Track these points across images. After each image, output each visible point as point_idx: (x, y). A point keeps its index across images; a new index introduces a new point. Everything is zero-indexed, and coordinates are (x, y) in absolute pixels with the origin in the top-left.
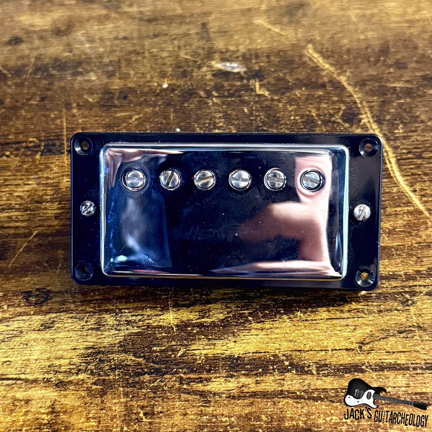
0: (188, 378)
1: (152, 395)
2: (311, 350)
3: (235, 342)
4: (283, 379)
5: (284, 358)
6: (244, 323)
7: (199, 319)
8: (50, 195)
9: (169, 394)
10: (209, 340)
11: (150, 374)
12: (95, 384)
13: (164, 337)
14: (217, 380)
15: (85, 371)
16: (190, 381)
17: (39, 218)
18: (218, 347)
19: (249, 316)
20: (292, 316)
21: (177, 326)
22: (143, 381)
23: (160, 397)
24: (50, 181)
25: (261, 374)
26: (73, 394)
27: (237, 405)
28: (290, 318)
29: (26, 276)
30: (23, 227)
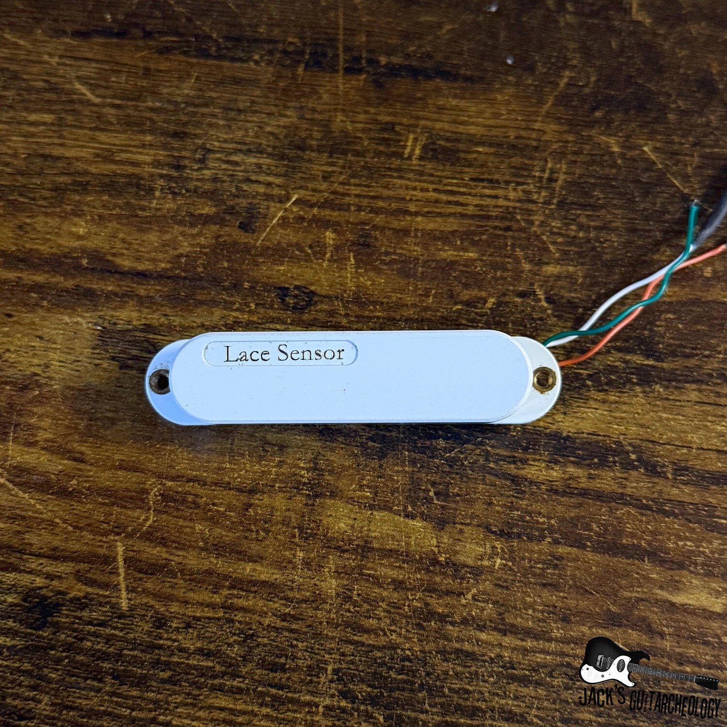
0: (497, 454)
1: (447, 469)
2: (668, 444)
3: (565, 414)
4: (626, 479)
5: (630, 448)
6: (580, 388)
8: (317, 140)
9: (470, 472)
11: (446, 438)
12: (372, 439)
14: (536, 463)
16: (499, 458)
17: (300, 175)
19: (588, 379)
20: (648, 389)
22: (436, 448)
23: (457, 474)
24: (316, 116)
25: (597, 466)
26: (342, 448)
27: (560, 503)
28: (644, 392)
29: (282, 264)
30: (278, 186)
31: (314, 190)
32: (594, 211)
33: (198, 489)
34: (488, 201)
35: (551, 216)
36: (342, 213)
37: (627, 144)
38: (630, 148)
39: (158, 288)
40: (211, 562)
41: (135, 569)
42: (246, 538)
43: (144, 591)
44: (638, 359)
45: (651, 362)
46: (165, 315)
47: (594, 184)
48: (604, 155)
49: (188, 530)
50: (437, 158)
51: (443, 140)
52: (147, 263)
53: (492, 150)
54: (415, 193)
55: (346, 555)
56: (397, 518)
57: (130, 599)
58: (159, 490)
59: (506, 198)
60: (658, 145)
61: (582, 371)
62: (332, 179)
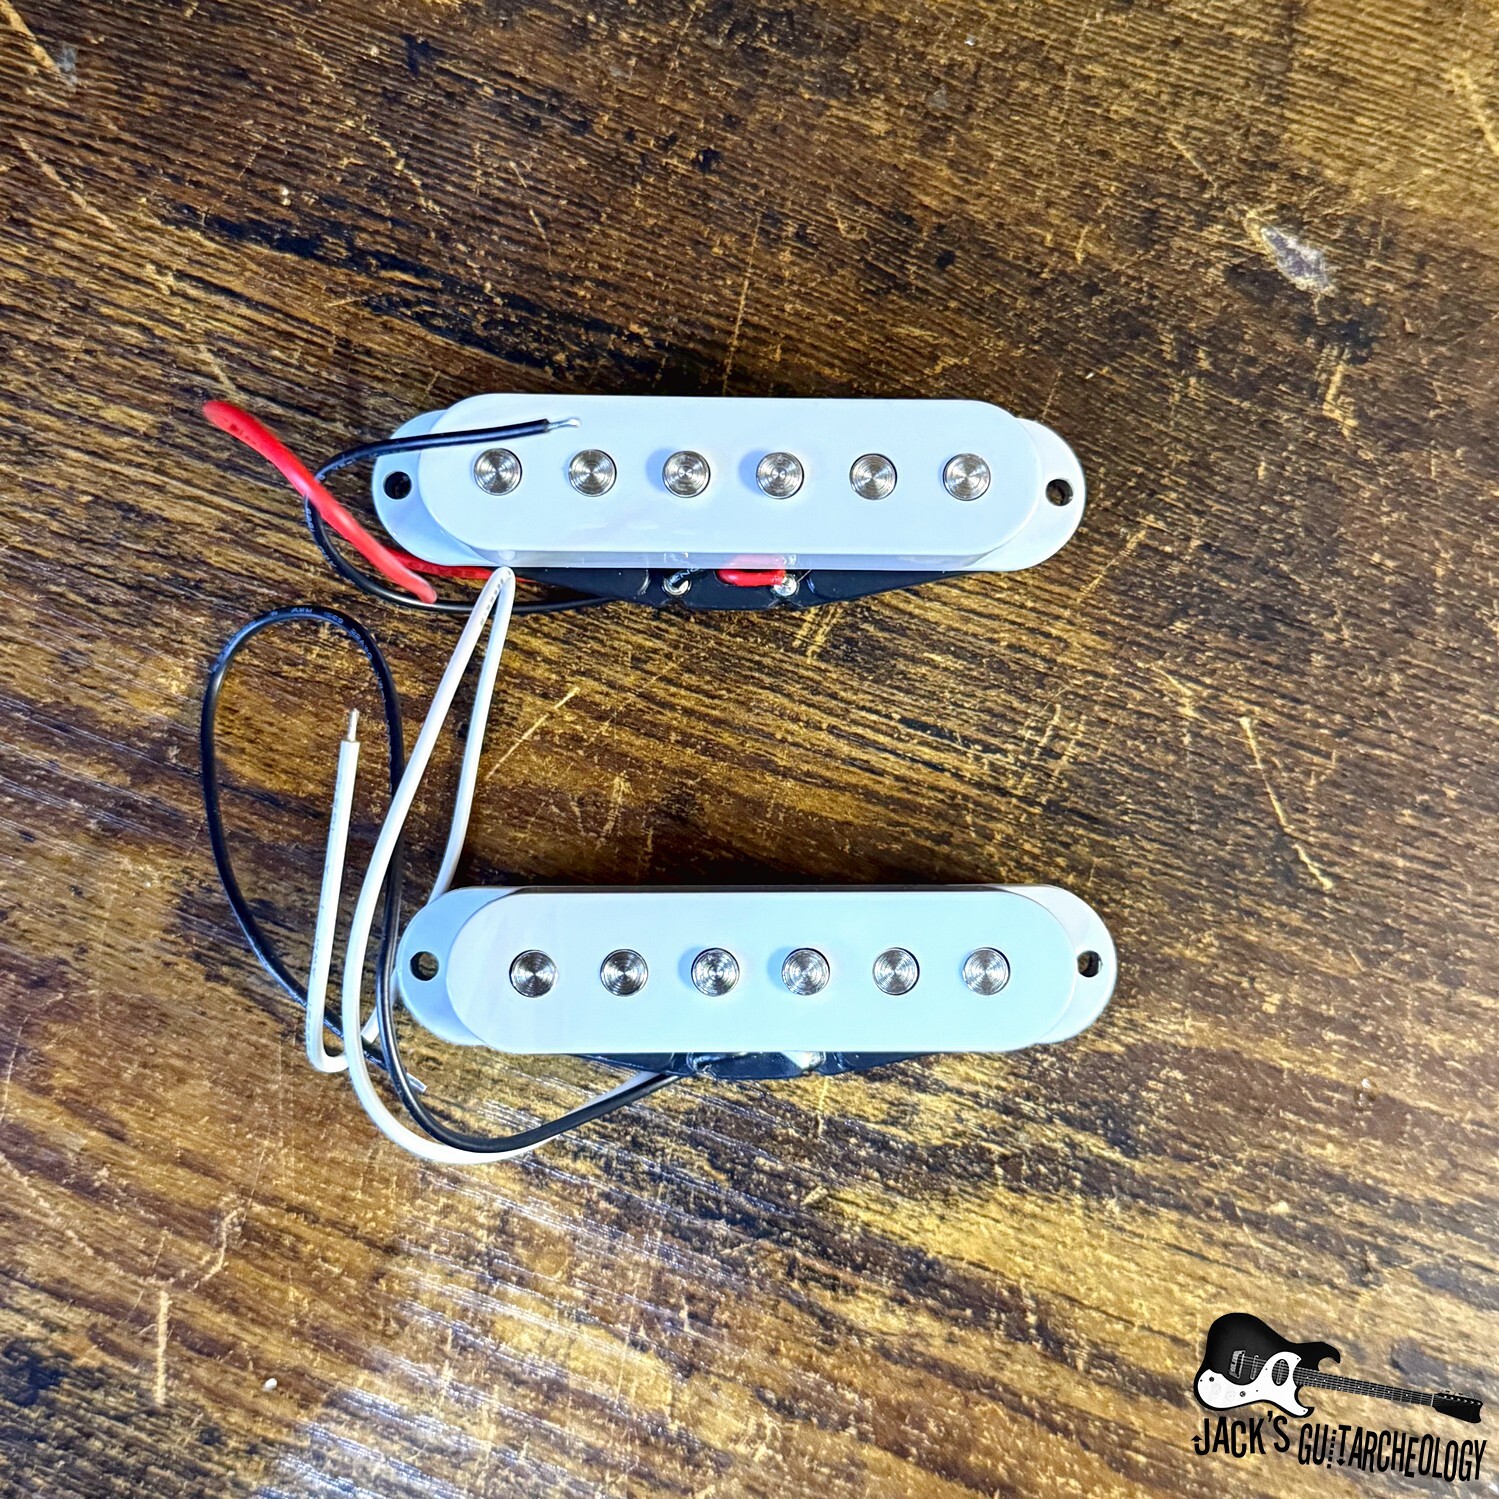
0: (809, 1268)
1: (720, 1276)
2: (1097, 1309)
3: (942, 1218)
4: (1008, 1355)
5: (1031, 1303)
6: (980, 1177)
7: (884, 1122)
9: (756, 1289)
10: (888, 1188)
11: (731, 1221)
12: (607, 1197)
13: (788, 1140)
14: (869, 1297)
15: (595, 1156)
16: (810, 1276)
17: (592, 644)
18: (901, 1216)
19: (999, 1163)
20: (1094, 1204)
21: (829, 1121)
22: (710, 1234)
23: (734, 1288)
25: (965, 1324)
26: (554, 1203)
27: (888, 1374)
28: (1087, 1207)
29: (522, 828)
30: (547, 660)
31: (611, 684)
32: (1108, 834)
33: (302, 1227)
34: (924, 774)
35: (1028, 829)
36: (653, 743)
37: (1214, 706)
38: (1214, 715)
39: (294, 832)
40: (304, 1356)
41: (183, 1342)
42: (367, 1327)
43: (191, 1381)
44: (1094, 1145)
45: (1116, 1155)
46: (300, 890)
47: (1126, 780)
48: (1163, 720)
49: (276, 1294)
50: (853, 660)
51: (875, 622)
52: (284, 777)
53: (959, 665)
54: (793, 727)
55: (521, 1390)
56: (617, 1344)
57: (170, 1389)
58: (240, 1216)
59: (957, 775)
60: (1271, 720)
61: (993, 1147)
62: (649, 667)
